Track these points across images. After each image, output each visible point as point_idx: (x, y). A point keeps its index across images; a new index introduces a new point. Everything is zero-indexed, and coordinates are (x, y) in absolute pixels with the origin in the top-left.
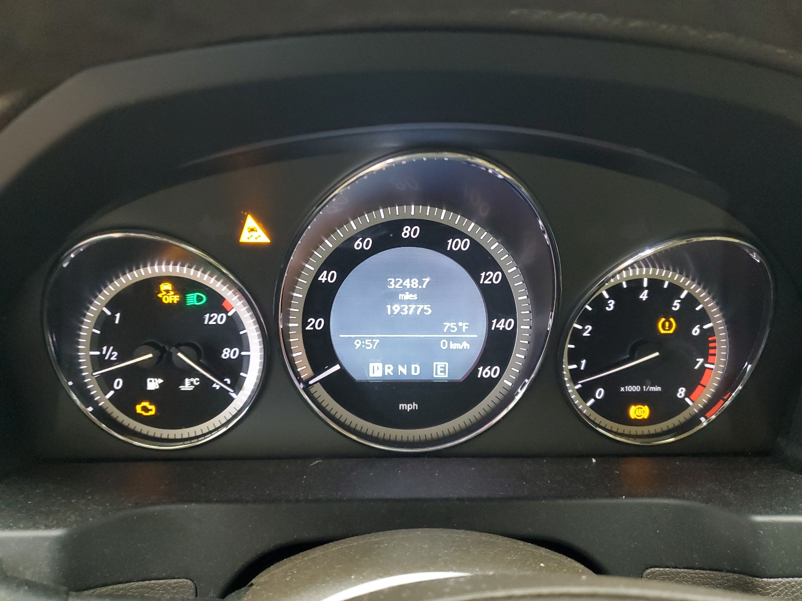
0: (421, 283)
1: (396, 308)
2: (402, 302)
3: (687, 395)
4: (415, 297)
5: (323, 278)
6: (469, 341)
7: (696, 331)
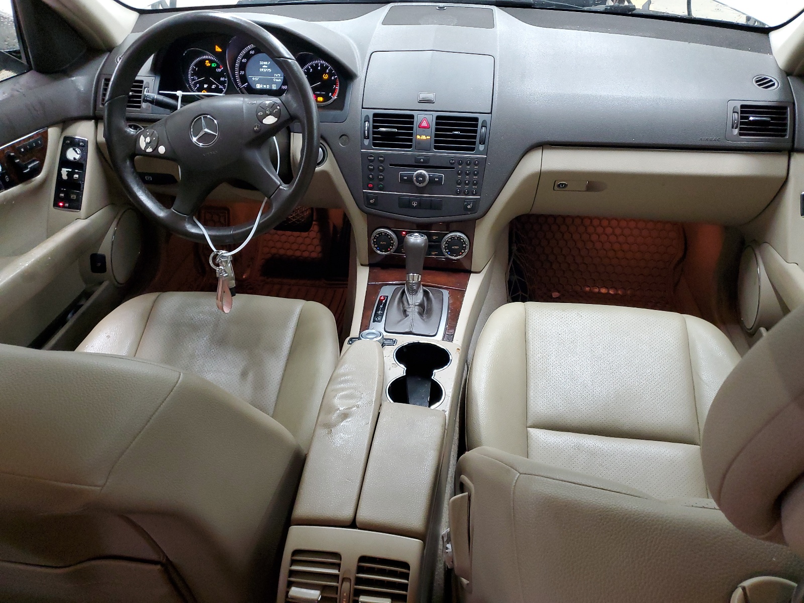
0: (268, 63)
1: (262, 70)
2: (264, 68)
3: (332, 95)
4: (267, 67)
5: (243, 61)
6: (281, 79)
7: (333, 78)
